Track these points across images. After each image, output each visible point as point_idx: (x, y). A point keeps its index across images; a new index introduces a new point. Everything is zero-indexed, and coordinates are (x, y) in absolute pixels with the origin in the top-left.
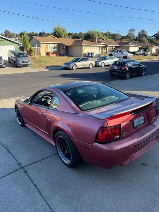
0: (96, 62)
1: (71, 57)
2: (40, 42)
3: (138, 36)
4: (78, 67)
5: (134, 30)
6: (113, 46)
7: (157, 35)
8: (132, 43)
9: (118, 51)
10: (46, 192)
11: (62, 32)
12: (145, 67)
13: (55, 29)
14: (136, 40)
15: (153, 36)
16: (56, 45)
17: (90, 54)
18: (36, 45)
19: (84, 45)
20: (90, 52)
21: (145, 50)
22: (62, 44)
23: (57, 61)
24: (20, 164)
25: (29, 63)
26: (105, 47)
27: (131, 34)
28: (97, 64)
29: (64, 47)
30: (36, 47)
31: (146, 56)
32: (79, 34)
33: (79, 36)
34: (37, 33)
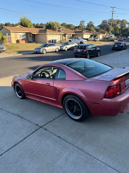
0: (61, 47)
1: (38, 44)
2: (11, 31)
3: (87, 26)
4: (47, 51)
5: (84, 21)
6: (70, 34)
7: (101, 26)
8: (84, 32)
9: (75, 38)
10: (70, 139)
11: (28, 22)
12: (99, 50)
13: (21, 20)
14: (86, 29)
15: (98, 26)
16: (24, 34)
17: (53, 41)
18: (7, 34)
19: (49, 33)
20: (54, 39)
21: (95, 37)
22: (29, 32)
23: (27, 47)
24: (37, 125)
25: (4, 49)
26: (65, 35)
27: (82, 24)
28: (62, 48)
29: (32, 35)
30: (7, 36)
31: (96, 41)
32: (40, 25)
33: (40, 26)
34: (3, 24)
